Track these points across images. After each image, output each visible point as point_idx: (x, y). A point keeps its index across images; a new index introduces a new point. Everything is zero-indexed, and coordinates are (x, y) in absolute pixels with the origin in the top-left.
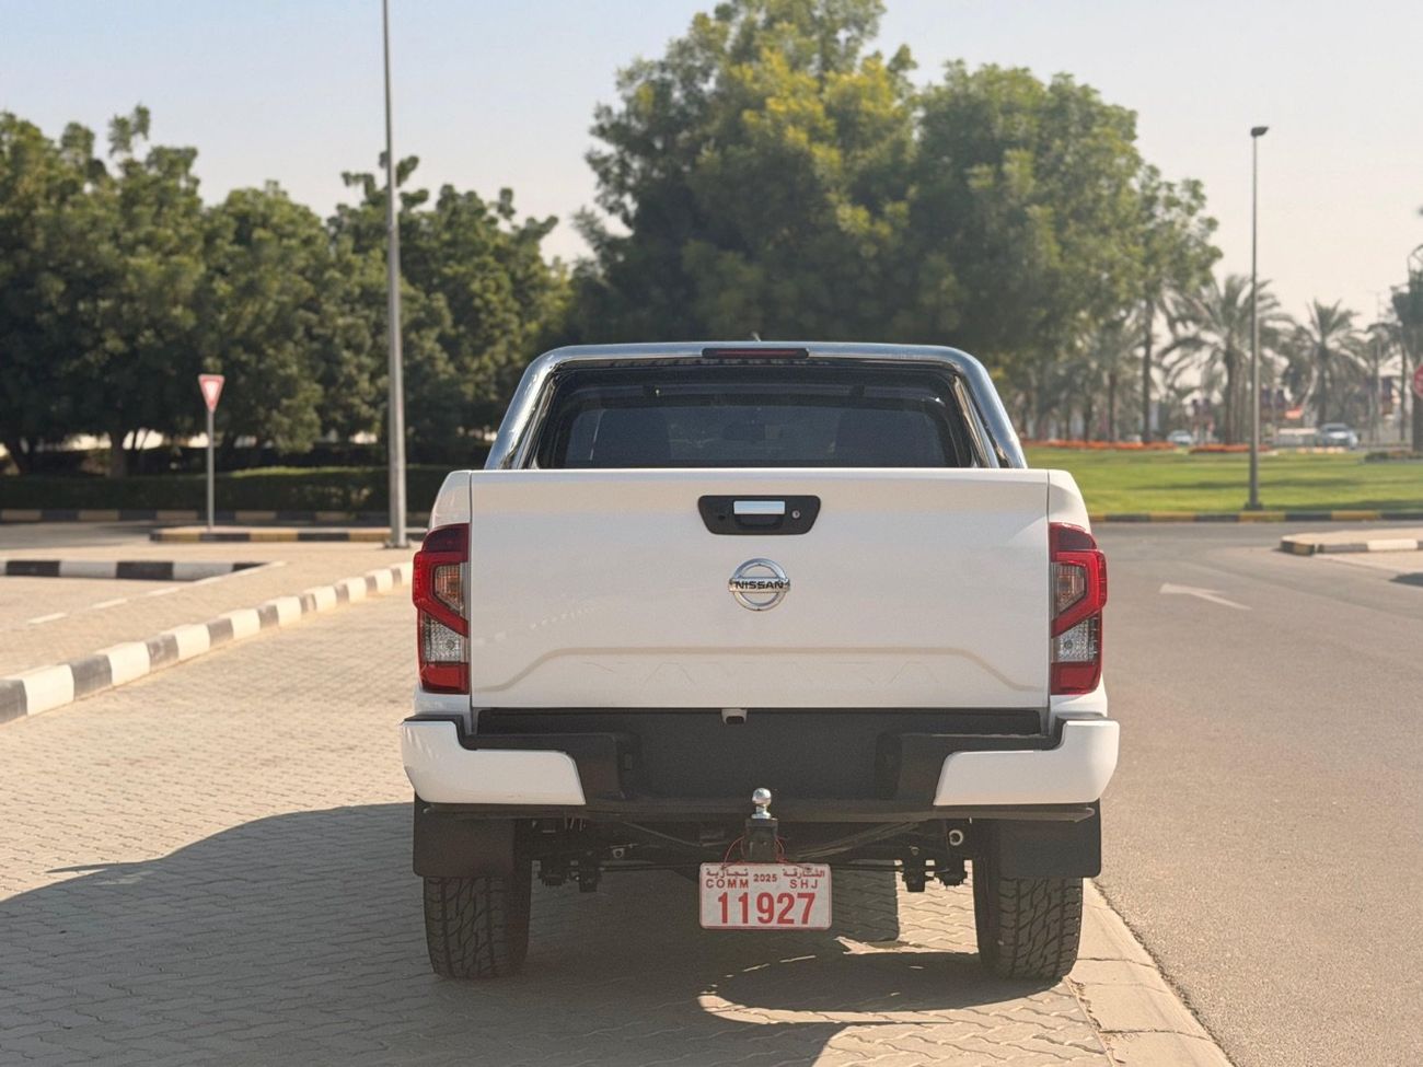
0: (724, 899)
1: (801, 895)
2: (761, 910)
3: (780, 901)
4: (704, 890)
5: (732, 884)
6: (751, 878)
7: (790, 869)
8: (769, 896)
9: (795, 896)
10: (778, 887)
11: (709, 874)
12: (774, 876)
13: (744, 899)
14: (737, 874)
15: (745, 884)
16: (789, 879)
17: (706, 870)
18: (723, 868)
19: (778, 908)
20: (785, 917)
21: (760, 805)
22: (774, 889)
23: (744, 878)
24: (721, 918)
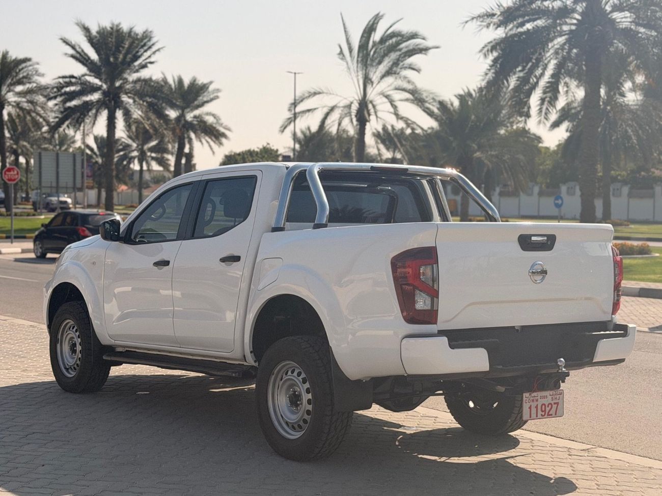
0: (530, 408)
1: (555, 403)
2: (542, 411)
3: (548, 406)
4: (524, 404)
5: (533, 401)
6: (539, 397)
7: (551, 393)
8: (545, 405)
9: (553, 403)
10: (547, 401)
11: (526, 397)
12: (546, 396)
13: (537, 407)
14: (535, 396)
15: (537, 400)
16: (551, 397)
17: (526, 395)
18: (530, 395)
19: (548, 409)
20: (550, 413)
21: (561, 366)
22: (546, 402)
23: (537, 398)
24: (529, 416)
